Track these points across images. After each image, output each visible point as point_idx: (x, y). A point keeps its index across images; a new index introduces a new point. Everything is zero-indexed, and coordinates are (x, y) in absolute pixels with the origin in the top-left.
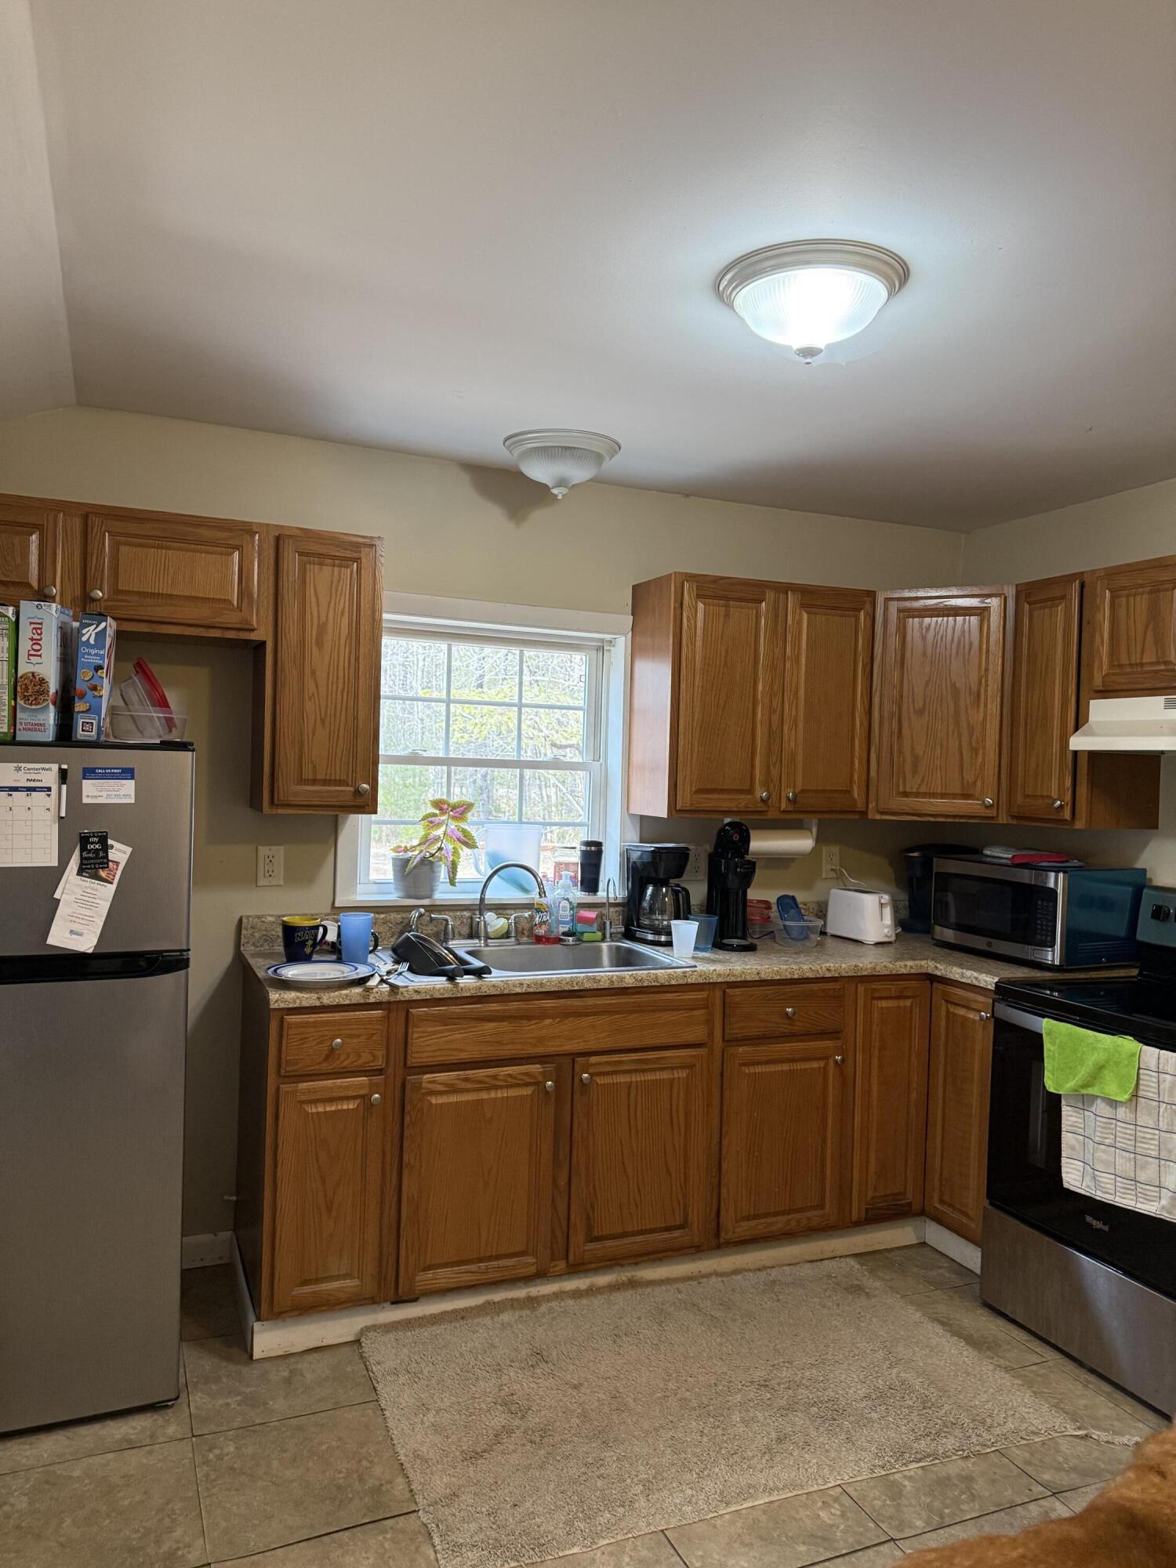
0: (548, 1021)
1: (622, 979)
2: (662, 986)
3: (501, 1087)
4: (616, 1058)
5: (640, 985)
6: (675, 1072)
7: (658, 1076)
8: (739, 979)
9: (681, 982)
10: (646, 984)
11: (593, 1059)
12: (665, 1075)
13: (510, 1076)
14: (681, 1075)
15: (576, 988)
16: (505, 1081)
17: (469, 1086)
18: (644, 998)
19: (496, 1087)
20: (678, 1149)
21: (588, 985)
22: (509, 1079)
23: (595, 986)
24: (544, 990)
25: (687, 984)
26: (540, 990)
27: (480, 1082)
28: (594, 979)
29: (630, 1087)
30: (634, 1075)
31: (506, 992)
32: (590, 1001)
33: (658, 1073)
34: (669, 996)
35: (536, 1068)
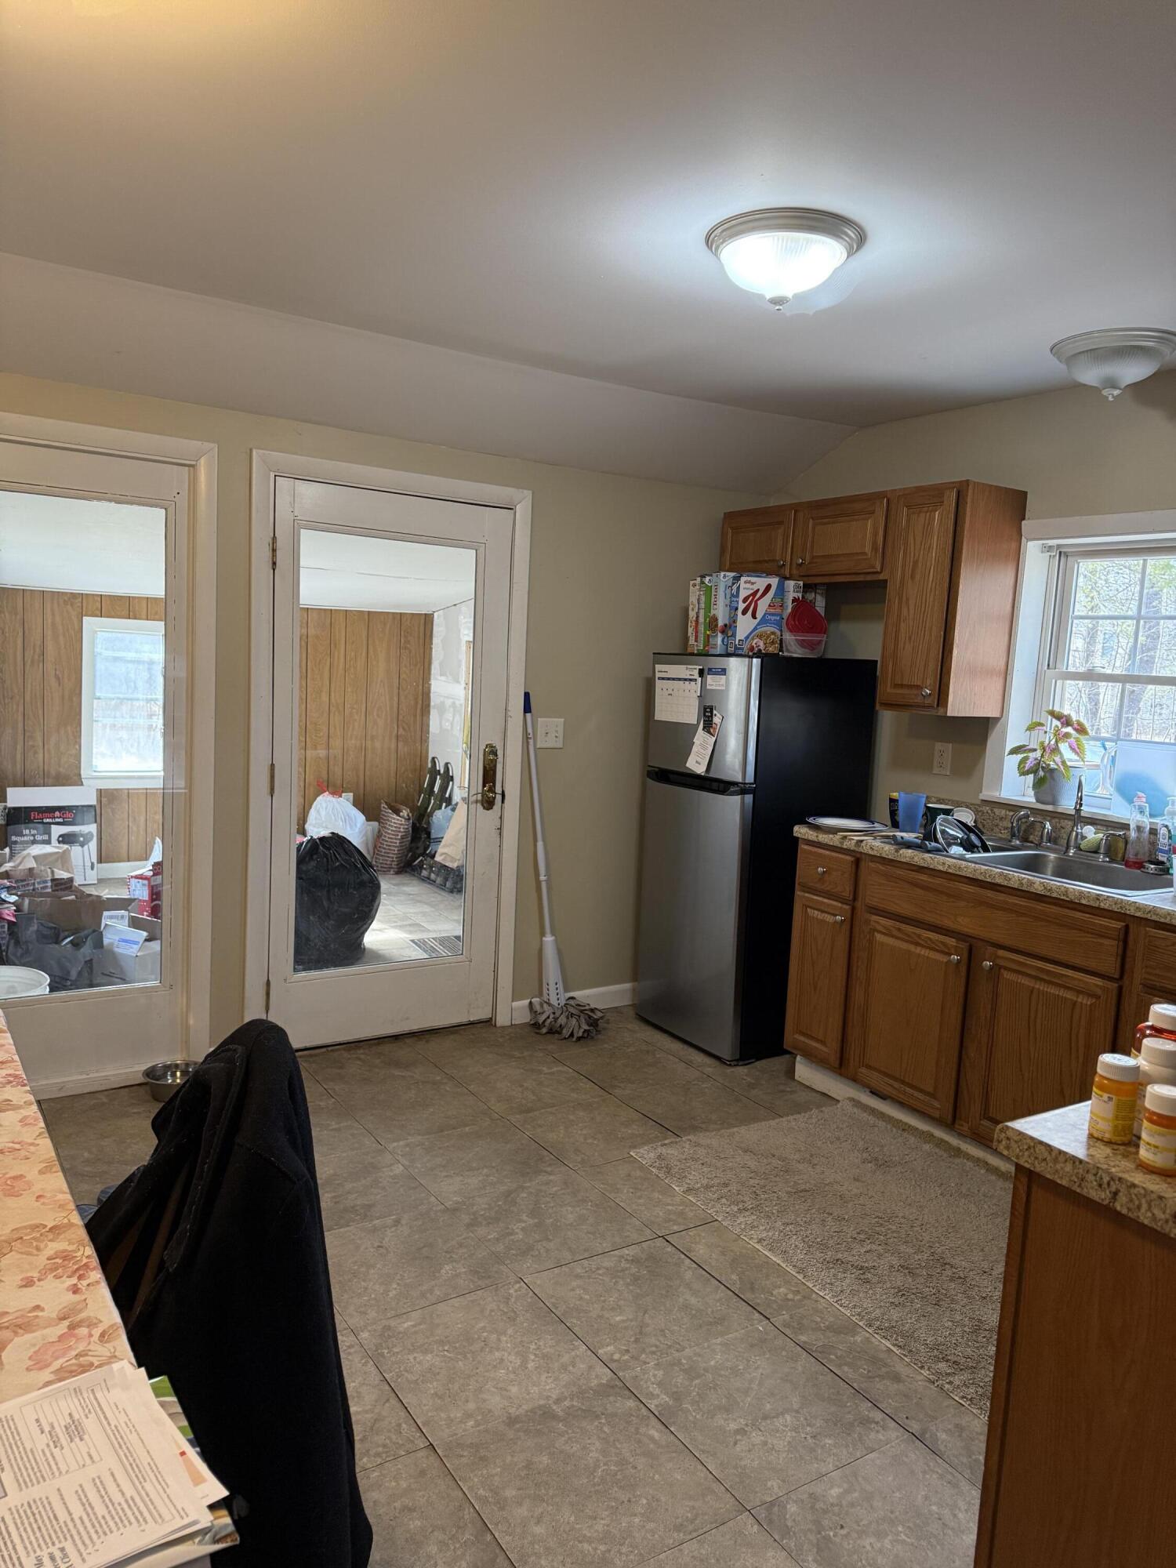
0: (963, 904)
1: (1031, 883)
2: (1071, 902)
3: (922, 946)
4: (1021, 958)
5: (1048, 894)
6: (1081, 996)
7: (1062, 993)
8: (1162, 920)
9: (1092, 903)
10: (1054, 895)
11: (1001, 953)
12: (1069, 995)
13: (929, 938)
14: (1085, 1002)
15: (989, 880)
16: (926, 942)
17: (900, 935)
18: (1054, 909)
19: (917, 944)
20: (1074, 1074)
21: (998, 881)
22: (929, 942)
23: (1005, 883)
24: (960, 873)
25: (1098, 908)
26: (958, 873)
27: (909, 936)
28: (1006, 877)
29: (1032, 992)
30: (1038, 982)
31: (931, 867)
32: (1002, 897)
33: (1062, 990)
34: (1078, 915)
35: (952, 942)
